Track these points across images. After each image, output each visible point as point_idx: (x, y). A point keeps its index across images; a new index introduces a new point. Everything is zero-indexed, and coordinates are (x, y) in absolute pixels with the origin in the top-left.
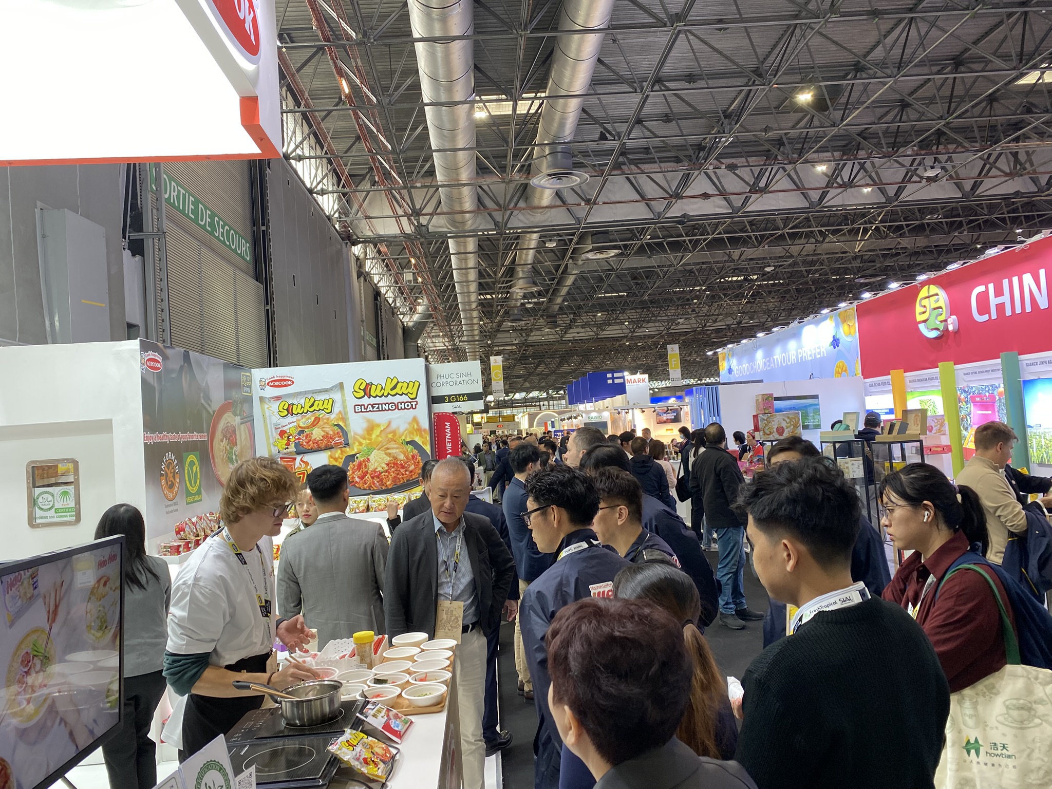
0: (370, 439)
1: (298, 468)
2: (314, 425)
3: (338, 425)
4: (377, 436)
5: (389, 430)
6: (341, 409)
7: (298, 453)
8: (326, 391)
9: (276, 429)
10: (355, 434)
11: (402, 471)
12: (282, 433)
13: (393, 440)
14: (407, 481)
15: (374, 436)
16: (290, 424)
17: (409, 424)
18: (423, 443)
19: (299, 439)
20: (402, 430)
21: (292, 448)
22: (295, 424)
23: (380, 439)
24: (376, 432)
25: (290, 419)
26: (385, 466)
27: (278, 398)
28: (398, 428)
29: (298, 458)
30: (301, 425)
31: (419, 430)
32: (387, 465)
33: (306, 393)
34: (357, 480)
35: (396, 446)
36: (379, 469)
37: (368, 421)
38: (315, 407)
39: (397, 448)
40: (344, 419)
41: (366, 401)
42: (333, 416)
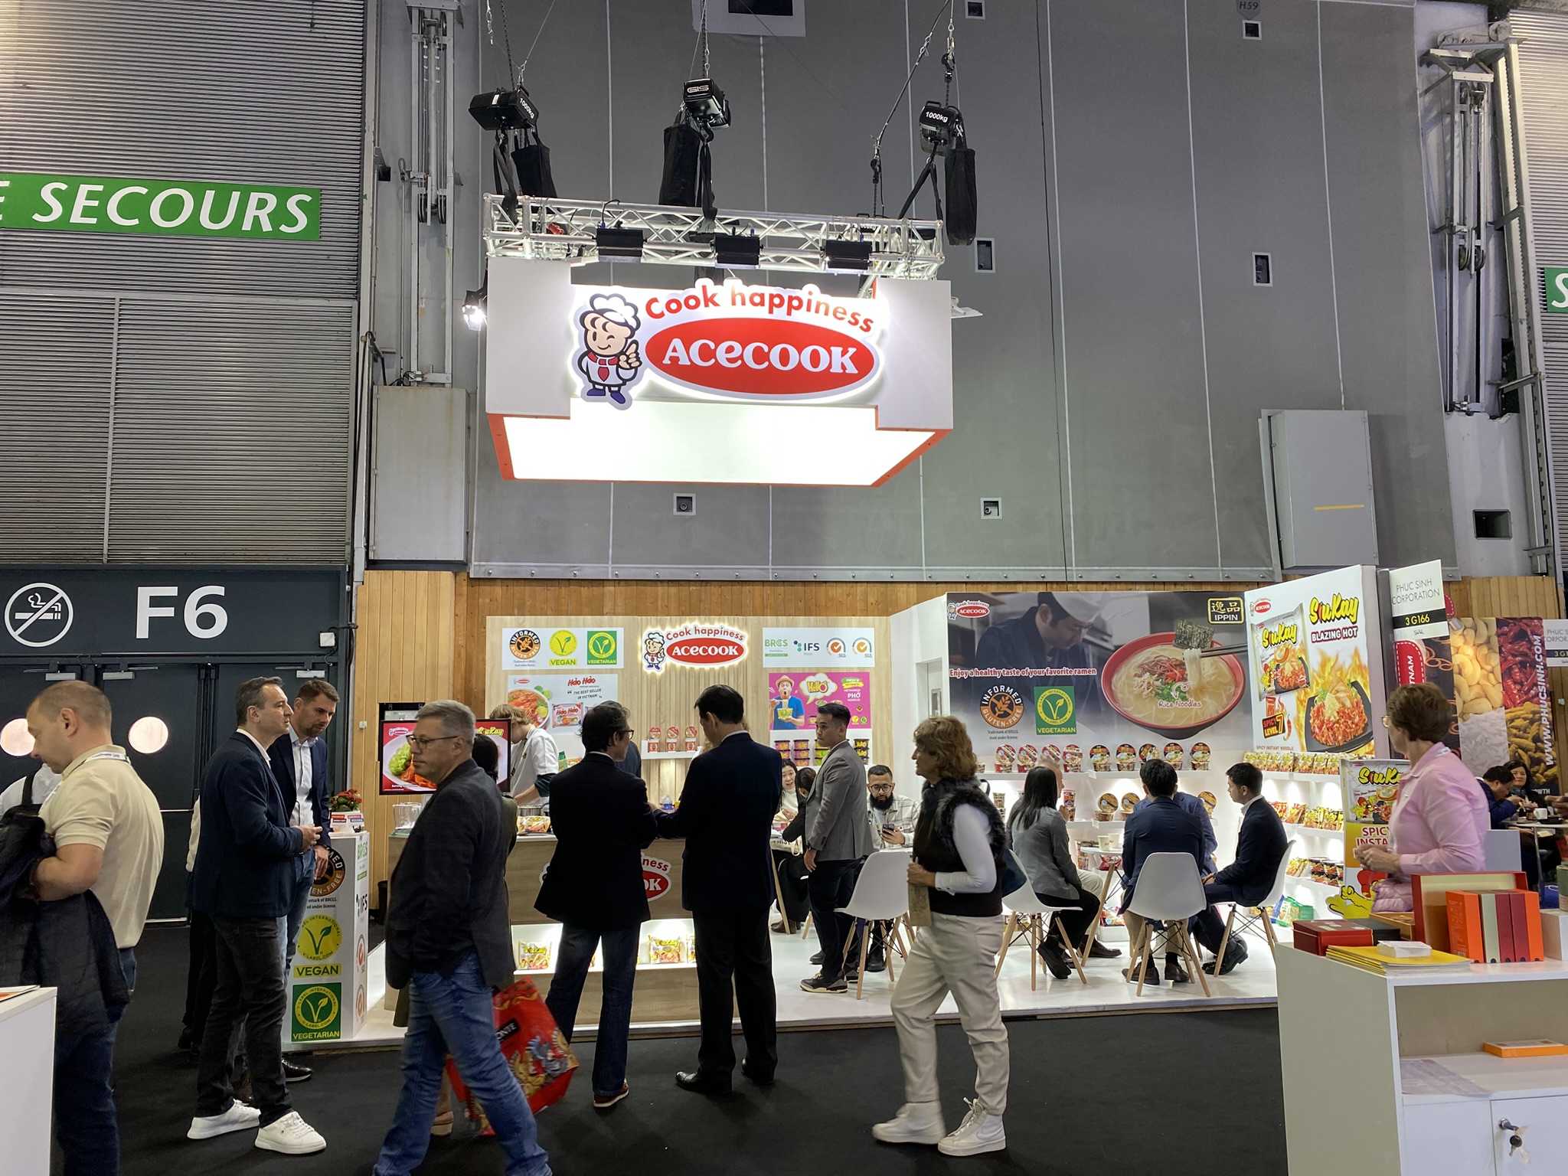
0: (1324, 678)
1: (1278, 711)
2: (1285, 658)
3: (1301, 658)
4: (1329, 674)
5: (1336, 667)
6: (1302, 638)
7: (1277, 692)
8: (1290, 615)
9: (1263, 662)
10: (1314, 671)
11: (1350, 722)
12: (1266, 667)
13: (1340, 680)
14: (1355, 736)
15: (1326, 674)
16: (1272, 655)
17: (1353, 658)
18: (1364, 684)
19: (1276, 675)
20: (1347, 666)
21: (1273, 688)
22: (1273, 657)
23: (1331, 678)
24: (1328, 669)
25: (1271, 650)
26: (1336, 714)
27: (1261, 625)
28: (1344, 663)
29: (1277, 697)
30: (1278, 659)
31: (1360, 667)
32: (1338, 713)
33: (1279, 618)
34: (1317, 730)
35: (1343, 688)
36: (1332, 719)
37: (1322, 654)
38: (1285, 637)
39: (1344, 691)
40: (1304, 650)
41: (1320, 627)
42: (1297, 647)
